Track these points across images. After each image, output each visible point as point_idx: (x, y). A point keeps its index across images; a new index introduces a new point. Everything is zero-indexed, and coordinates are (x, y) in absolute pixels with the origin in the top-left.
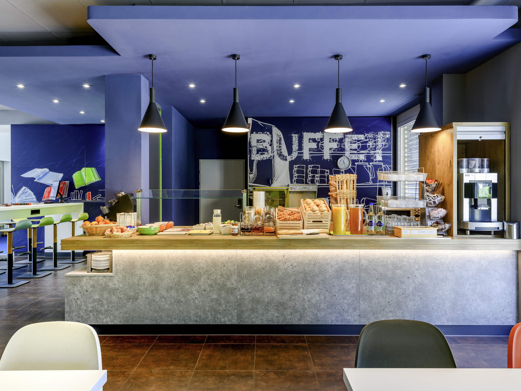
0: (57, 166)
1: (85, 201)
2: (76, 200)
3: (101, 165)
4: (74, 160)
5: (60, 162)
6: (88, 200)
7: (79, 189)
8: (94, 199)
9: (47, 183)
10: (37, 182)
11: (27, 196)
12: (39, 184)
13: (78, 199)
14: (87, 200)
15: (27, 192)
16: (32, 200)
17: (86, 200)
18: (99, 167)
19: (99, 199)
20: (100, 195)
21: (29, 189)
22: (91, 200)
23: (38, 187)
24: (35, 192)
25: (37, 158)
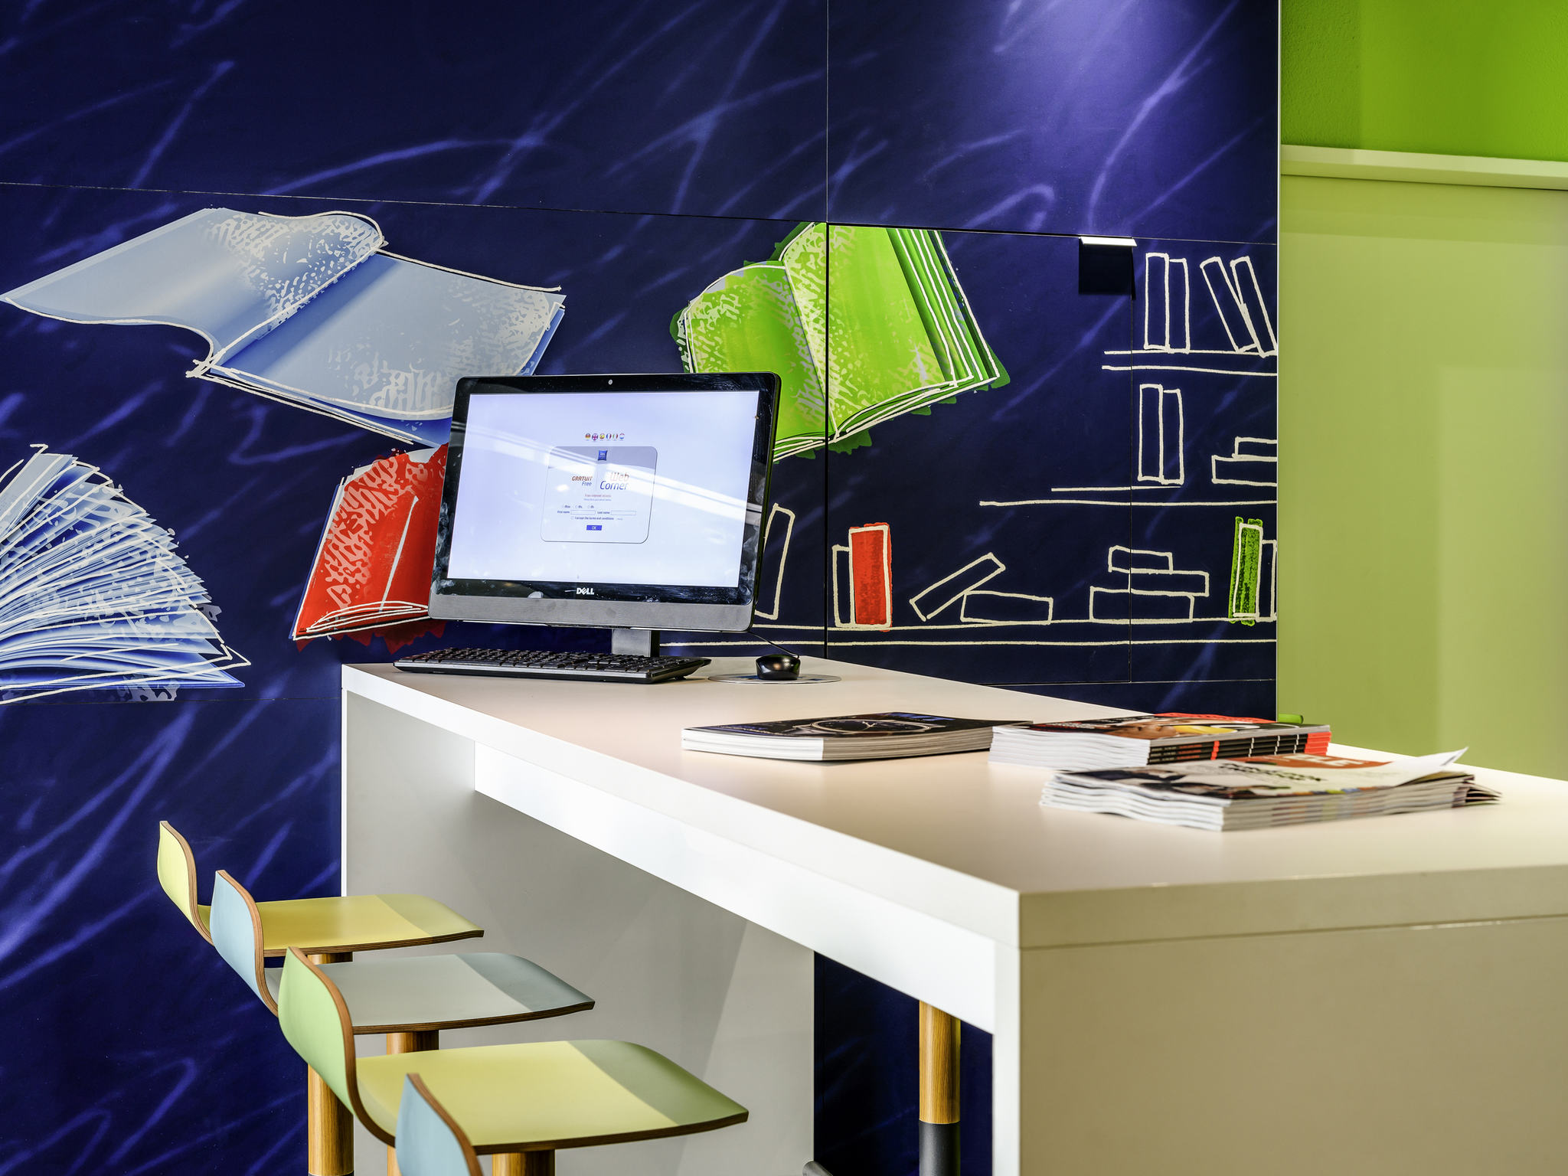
0: (493, 185)
1: (827, 634)
3: (1011, 201)
4: (702, 127)
5: (528, 141)
6: (853, 626)
8: (927, 605)
9: (363, 407)
10: (224, 396)
11: (88, 579)
12: (259, 414)
14: (845, 619)
15: (81, 526)
16: (156, 630)
17: (840, 626)
18: (982, 218)
19: (977, 606)
20: (990, 566)
21: (109, 489)
22: (887, 627)
23: (235, 458)
24: (191, 531)
25: (225, 67)
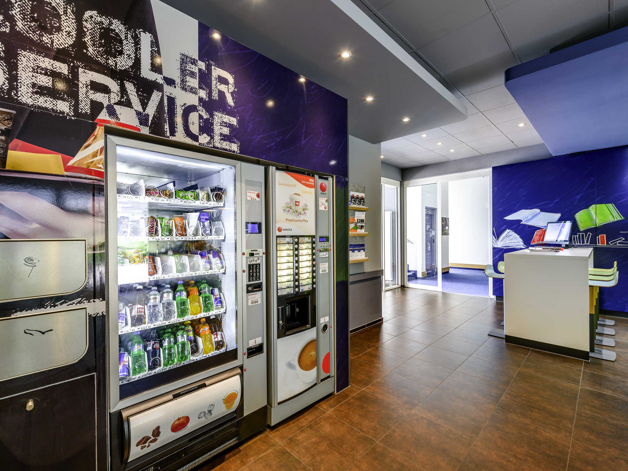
0: (552, 205)
1: (596, 246)
2: (581, 244)
4: (578, 197)
5: (556, 201)
7: (586, 231)
8: (611, 243)
9: (538, 225)
10: (524, 225)
12: (527, 226)
13: (583, 242)
14: (599, 244)
15: (511, 235)
20: (622, 239)
21: (513, 232)
22: (605, 245)
23: (525, 230)
24: (521, 236)
25: (524, 198)
